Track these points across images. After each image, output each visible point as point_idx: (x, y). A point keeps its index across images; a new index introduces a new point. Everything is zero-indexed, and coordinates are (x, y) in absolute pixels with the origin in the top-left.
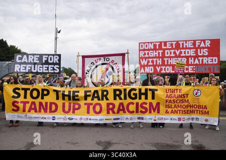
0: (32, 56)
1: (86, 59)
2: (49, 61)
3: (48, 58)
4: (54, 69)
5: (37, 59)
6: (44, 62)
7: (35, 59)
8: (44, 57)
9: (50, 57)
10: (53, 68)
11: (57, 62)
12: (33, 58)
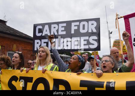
0: (56, 26)
1: (130, 19)
2: (82, 31)
3: (79, 26)
4: (89, 43)
5: (63, 29)
6: (73, 32)
7: (61, 29)
8: (73, 24)
9: (82, 23)
10: (88, 41)
11: (95, 31)
12: (57, 28)
